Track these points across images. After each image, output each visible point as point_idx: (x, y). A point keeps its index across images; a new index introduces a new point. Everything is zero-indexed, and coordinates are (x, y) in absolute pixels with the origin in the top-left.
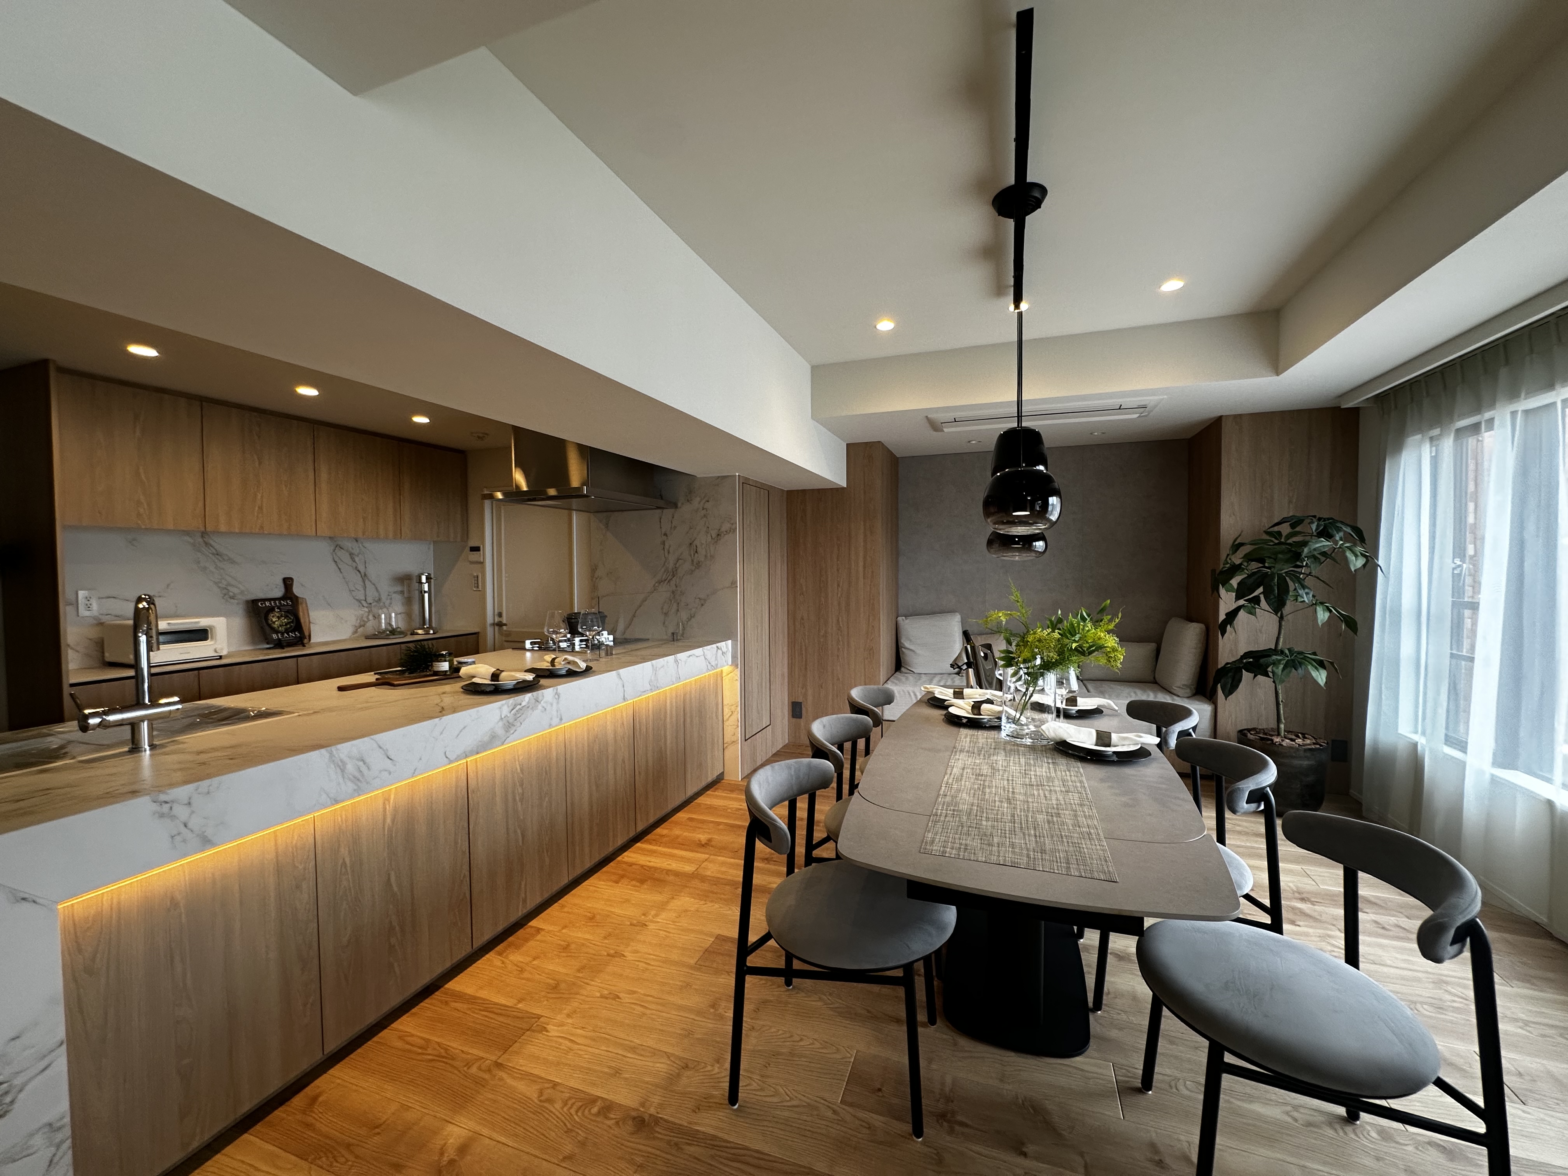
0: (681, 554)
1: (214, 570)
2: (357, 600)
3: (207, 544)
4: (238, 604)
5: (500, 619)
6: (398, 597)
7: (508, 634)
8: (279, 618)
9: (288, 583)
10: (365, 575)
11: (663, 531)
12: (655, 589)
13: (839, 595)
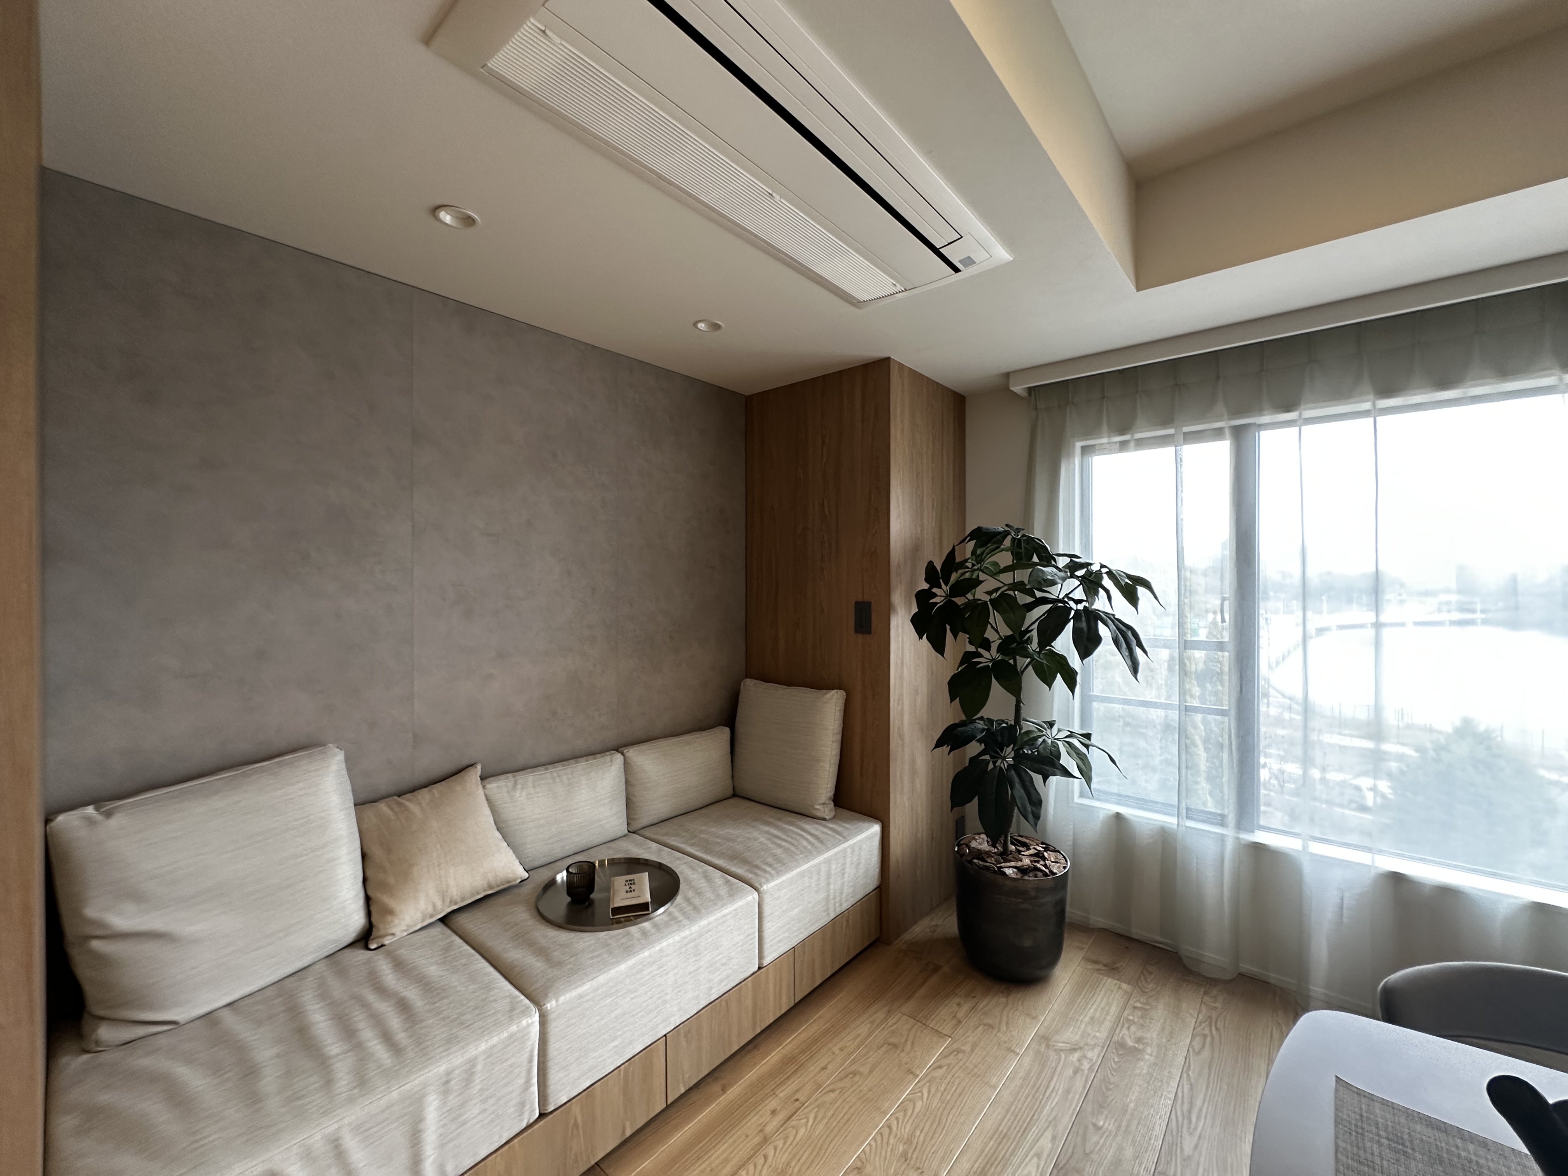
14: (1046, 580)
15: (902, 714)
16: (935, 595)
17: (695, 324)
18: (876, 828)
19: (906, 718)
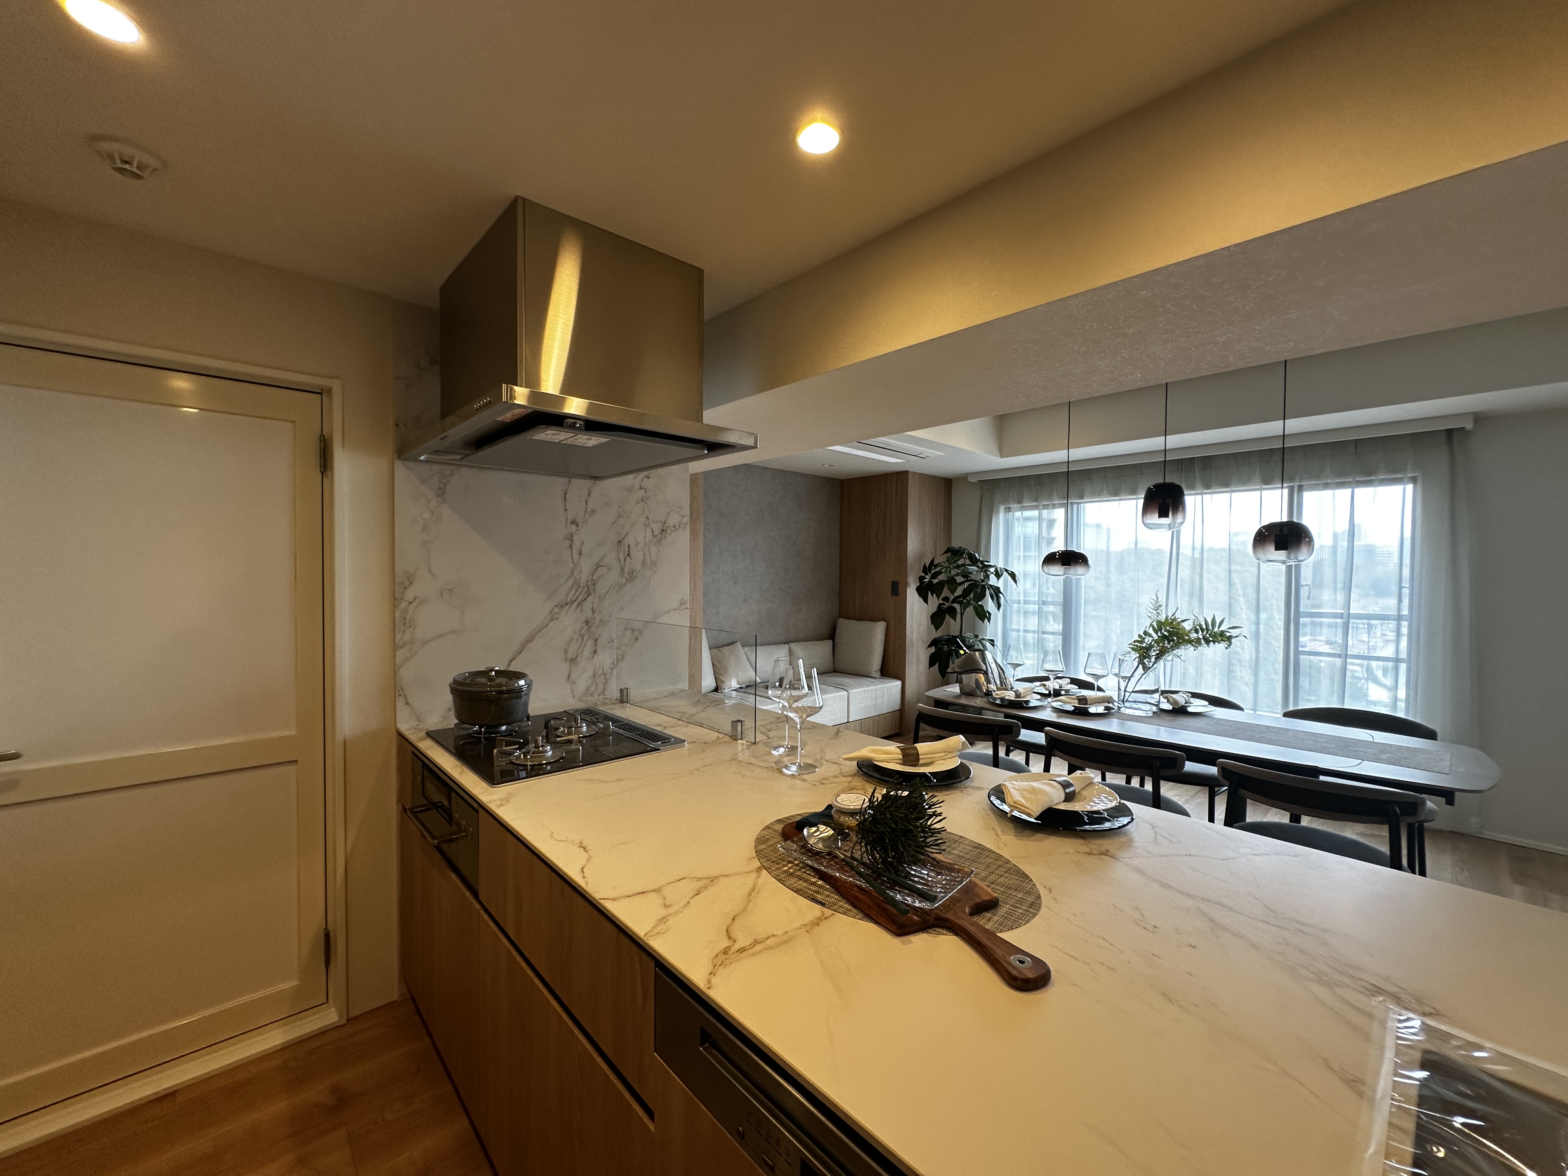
0: (603, 557)
11: (570, 516)
12: (552, 617)
14: (968, 572)
15: (912, 633)
16: (926, 578)
17: (823, 465)
18: (899, 683)
19: (915, 635)
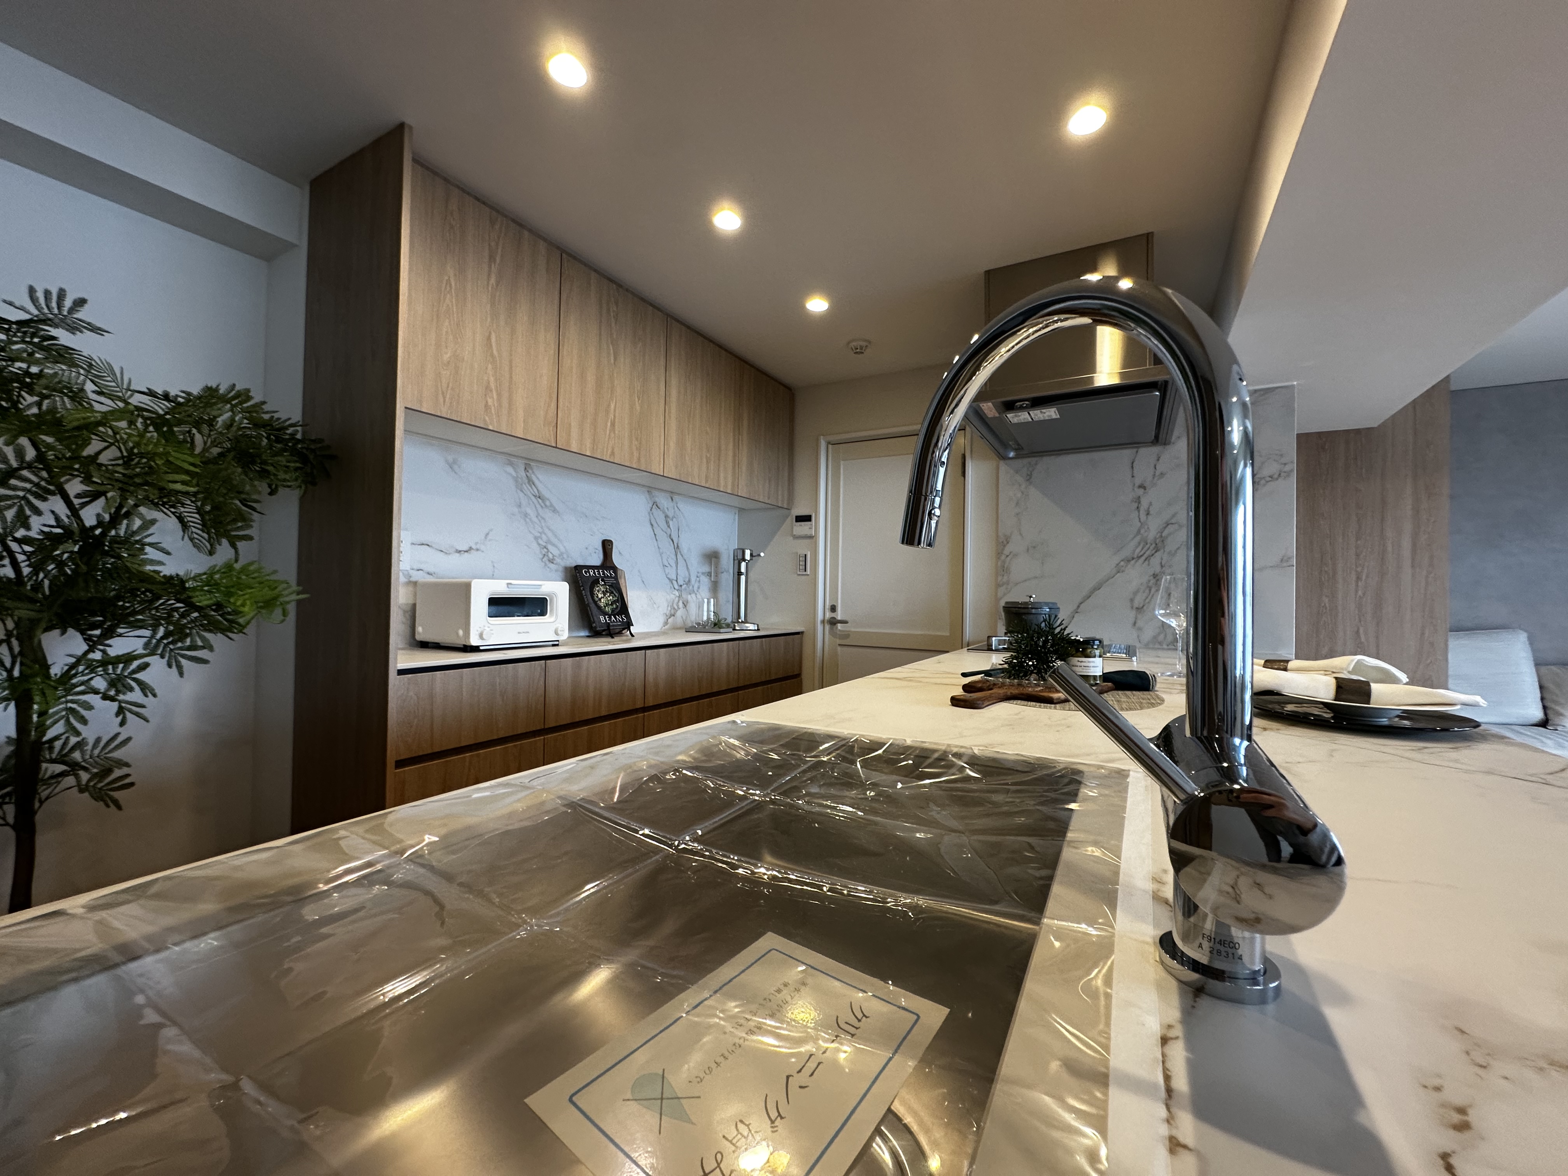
0: (1174, 516)
1: (535, 519)
2: (669, 579)
3: (530, 482)
4: (556, 571)
5: (833, 615)
6: (705, 580)
7: (846, 635)
8: (604, 593)
9: (607, 546)
10: (678, 546)
11: (1138, 482)
12: (1119, 570)
13: (1360, 593)
